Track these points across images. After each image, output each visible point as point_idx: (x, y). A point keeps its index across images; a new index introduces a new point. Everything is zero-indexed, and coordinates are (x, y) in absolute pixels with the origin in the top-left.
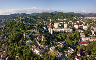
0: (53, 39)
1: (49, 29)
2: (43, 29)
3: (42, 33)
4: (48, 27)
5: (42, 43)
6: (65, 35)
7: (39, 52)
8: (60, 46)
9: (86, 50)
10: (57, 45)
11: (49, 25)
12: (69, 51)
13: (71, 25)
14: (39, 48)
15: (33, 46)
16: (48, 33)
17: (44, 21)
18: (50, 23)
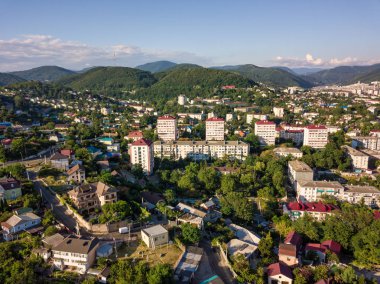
0: (156, 195)
1: (133, 150)
2: (103, 148)
3: (98, 168)
4: (127, 138)
5: (101, 216)
6: (213, 172)
7: (85, 260)
8: (192, 222)
9: (321, 237)
10: (174, 219)
11: (129, 130)
12: (235, 243)
13: (243, 128)
14: (84, 241)
15: (46, 240)
16: (129, 169)
17: (104, 111)
18: (137, 121)
